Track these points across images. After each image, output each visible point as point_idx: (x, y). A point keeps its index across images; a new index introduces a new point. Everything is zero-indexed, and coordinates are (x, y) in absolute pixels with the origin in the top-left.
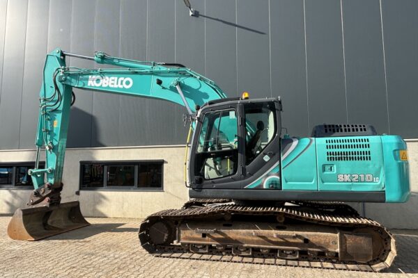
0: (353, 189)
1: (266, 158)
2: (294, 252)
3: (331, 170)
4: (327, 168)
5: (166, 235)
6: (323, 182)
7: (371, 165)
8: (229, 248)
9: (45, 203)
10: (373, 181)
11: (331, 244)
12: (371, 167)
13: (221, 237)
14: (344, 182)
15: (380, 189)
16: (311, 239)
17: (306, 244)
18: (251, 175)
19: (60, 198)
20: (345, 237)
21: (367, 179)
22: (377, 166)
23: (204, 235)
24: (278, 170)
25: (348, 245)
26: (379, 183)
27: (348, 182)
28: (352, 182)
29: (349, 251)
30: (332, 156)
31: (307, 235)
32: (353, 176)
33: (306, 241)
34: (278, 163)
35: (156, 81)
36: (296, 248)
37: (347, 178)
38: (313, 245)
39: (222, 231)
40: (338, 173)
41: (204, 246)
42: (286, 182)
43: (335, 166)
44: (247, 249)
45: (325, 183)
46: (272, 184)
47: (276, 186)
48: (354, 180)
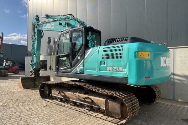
0: (113, 75)
1: (79, 58)
2: (88, 106)
3: (104, 64)
4: (103, 63)
5: (48, 91)
6: (100, 71)
7: (123, 61)
8: (66, 100)
9: (33, 76)
10: (123, 71)
11: (102, 105)
12: (122, 62)
13: (64, 95)
14: (109, 71)
15: (126, 76)
16: (95, 101)
17: (93, 103)
18: (74, 66)
19: (39, 74)
20: (108, 102)
21: (120, 70)
22: (125, 62)
23: (59, 93)
24: (83, 64)
25: (109, 106)
26: (126, 72)
27: (111, 71)
28: (113, 71)
29: (110, 109)
30: (105, 56)
31: (93, 98)
32: (114, 67)
33: (93, 101)
34: (83, 60)
35: (59, 24)
36: (89, 104)
37: (111, 69)
38: (95, 104)
39: (64, 92)
40: (107, 66)
41: (59, 98)
42: (86, 70)
43: (106, 62)
44: (72, 102)
45: (101, 71)
46: (81, 71)
47: (82, 72)
48: (114, 70)
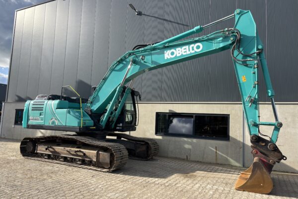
2: (80, 160)
5: (32, 148)
8: (55, 157)
11: (94, 157)
13: (53, 150)
16: (87, 154)
17: (84, 156)
20: (99, 153)
23: (46, 149)
29: (101, 160)
31: (86, 152)
33: (84, 154)
36: (80, 158)
38: (87, 157)
41: (46, 155)
44: (62, 157)
